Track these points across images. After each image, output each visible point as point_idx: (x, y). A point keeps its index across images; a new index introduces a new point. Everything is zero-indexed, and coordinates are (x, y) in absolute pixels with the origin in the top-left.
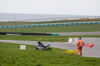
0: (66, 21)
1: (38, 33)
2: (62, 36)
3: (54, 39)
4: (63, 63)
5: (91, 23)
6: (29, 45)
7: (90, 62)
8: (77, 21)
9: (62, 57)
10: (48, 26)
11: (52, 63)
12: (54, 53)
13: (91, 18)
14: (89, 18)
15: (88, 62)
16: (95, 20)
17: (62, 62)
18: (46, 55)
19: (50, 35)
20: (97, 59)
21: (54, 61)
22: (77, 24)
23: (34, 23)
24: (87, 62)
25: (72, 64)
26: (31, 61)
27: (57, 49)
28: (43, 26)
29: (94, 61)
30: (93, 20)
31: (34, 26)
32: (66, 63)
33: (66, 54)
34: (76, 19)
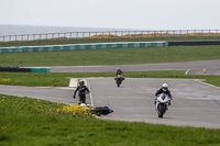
0: (64, 41)
2: (55, 75)
3: (37, 80)
4: (56, 134)
5: (119, 46)
7: (116, 132)
8: (89, 40)
9: (54, 120)
10: (25, 51)
11: (31, 133)
12: (36, 112)
13: (119, 35)
14: (114, 34)
15: (112, 132)
16: (128, 40)
17: (53, 132)
18: (18, 115)
19: (29, 70)
20: (132, 124)
21: (37, 129)
22: (88, 48)
24: (108, 132)
25: (75, 136)
27: (44, 102)
28: (14, 51)
29: (124, 129)
30: (122, 39)
32: (62, 134)
33: (64, 113)
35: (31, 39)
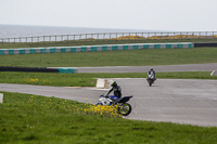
0: (91, 42)
1: (31, 66)
2: (82, 75)
3: (64, 80)
4: (85, 133)
5: (146, 48)
6: (10, 94)
7: (143, 132)
8: (116, 41)
9: (82, 120)
10: (52, 52)
11: (58, 133)
12: (64, 112)
13: (146, 36)
14: (140, 35)
15: (139, 132)
17: (80, 131)
18: (47, 115)
19: (57, 71)
20: (158, 124)
21: (65, 128)
22: (115, 49)
23: (21, 45)
25: (103, 136)
26: (15, 128)
27: (72, 103)
28: (42, 52)
29: (151, 129)
30: (149, 40)
31: (22, 53)
32: (90, 134)
33: (91, 113)
34: (114, 37)
35: (59, 39)
